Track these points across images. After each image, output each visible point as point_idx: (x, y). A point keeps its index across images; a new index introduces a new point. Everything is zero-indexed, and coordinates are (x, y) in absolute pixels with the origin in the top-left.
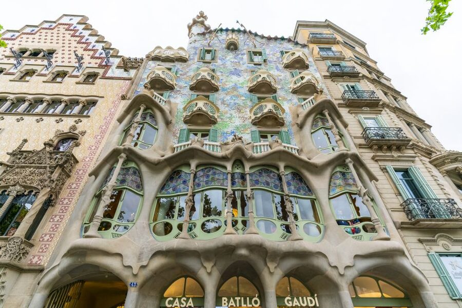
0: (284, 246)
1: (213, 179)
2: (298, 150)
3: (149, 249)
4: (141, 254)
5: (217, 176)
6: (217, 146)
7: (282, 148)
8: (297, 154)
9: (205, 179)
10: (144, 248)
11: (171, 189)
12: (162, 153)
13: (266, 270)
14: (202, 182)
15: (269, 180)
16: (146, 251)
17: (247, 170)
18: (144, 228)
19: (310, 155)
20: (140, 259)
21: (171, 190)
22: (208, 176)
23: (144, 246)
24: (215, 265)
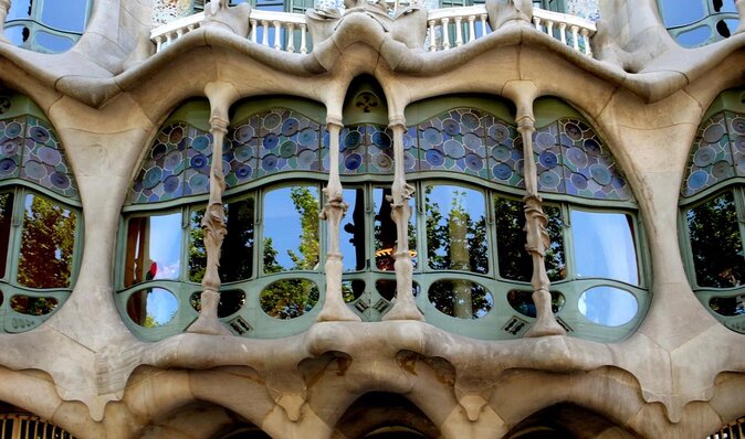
0: (505, 352)
1: (287, 148)
2: (592, 36)
3: (120, 360)
4: (102, 372)
5: (298, 141)
6: (296, 27)
7: (523, 26)
8: (587, 54)
9: (263, 151)
10: (106, 358)
11: (162, 185)
12: (114, 60)
13: (455, 414)
14: (254, 161)
15: (479, 147)
16: (114, 367)
17: (396, 113)
18: (98, 304)
19: (636, 56)
20: (101, 385)
21: (160, 191)
22: (269, 140)
23: (107, 353)
24: (307, 401)
